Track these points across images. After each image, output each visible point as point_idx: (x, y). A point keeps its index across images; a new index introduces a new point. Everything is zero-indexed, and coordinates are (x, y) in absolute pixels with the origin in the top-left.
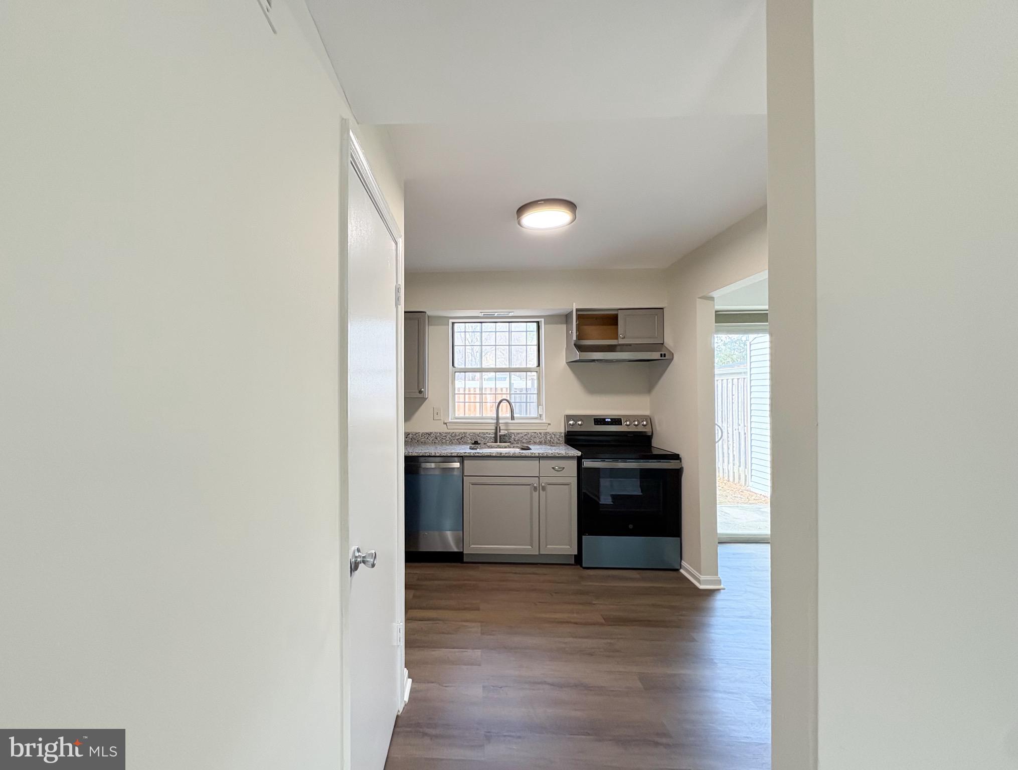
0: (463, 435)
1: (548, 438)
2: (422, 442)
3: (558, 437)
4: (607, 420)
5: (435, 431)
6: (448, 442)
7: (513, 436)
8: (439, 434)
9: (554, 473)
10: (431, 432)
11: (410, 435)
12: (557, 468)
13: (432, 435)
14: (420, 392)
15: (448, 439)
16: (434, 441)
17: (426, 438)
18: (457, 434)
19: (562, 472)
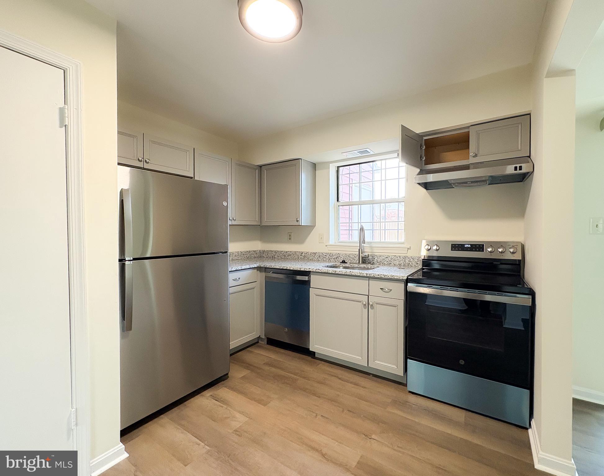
0: (338, 256)
1: (407, 261)
2: (310, 260)
3: (416, 260)
4: (466, 246)
5: (319, 252)
6: (327, 260)
7: (376, 258)
8: (321, 254)
9: (381, 293)
10: (317, 252)
11: (303, 254)
12: (387, 289)
13: (317, 255)
14: (297, 221)
15: (327, 258)
16: (318, 259)
17: (313, 256)
18: (334, 255)
19: (387, 293)
